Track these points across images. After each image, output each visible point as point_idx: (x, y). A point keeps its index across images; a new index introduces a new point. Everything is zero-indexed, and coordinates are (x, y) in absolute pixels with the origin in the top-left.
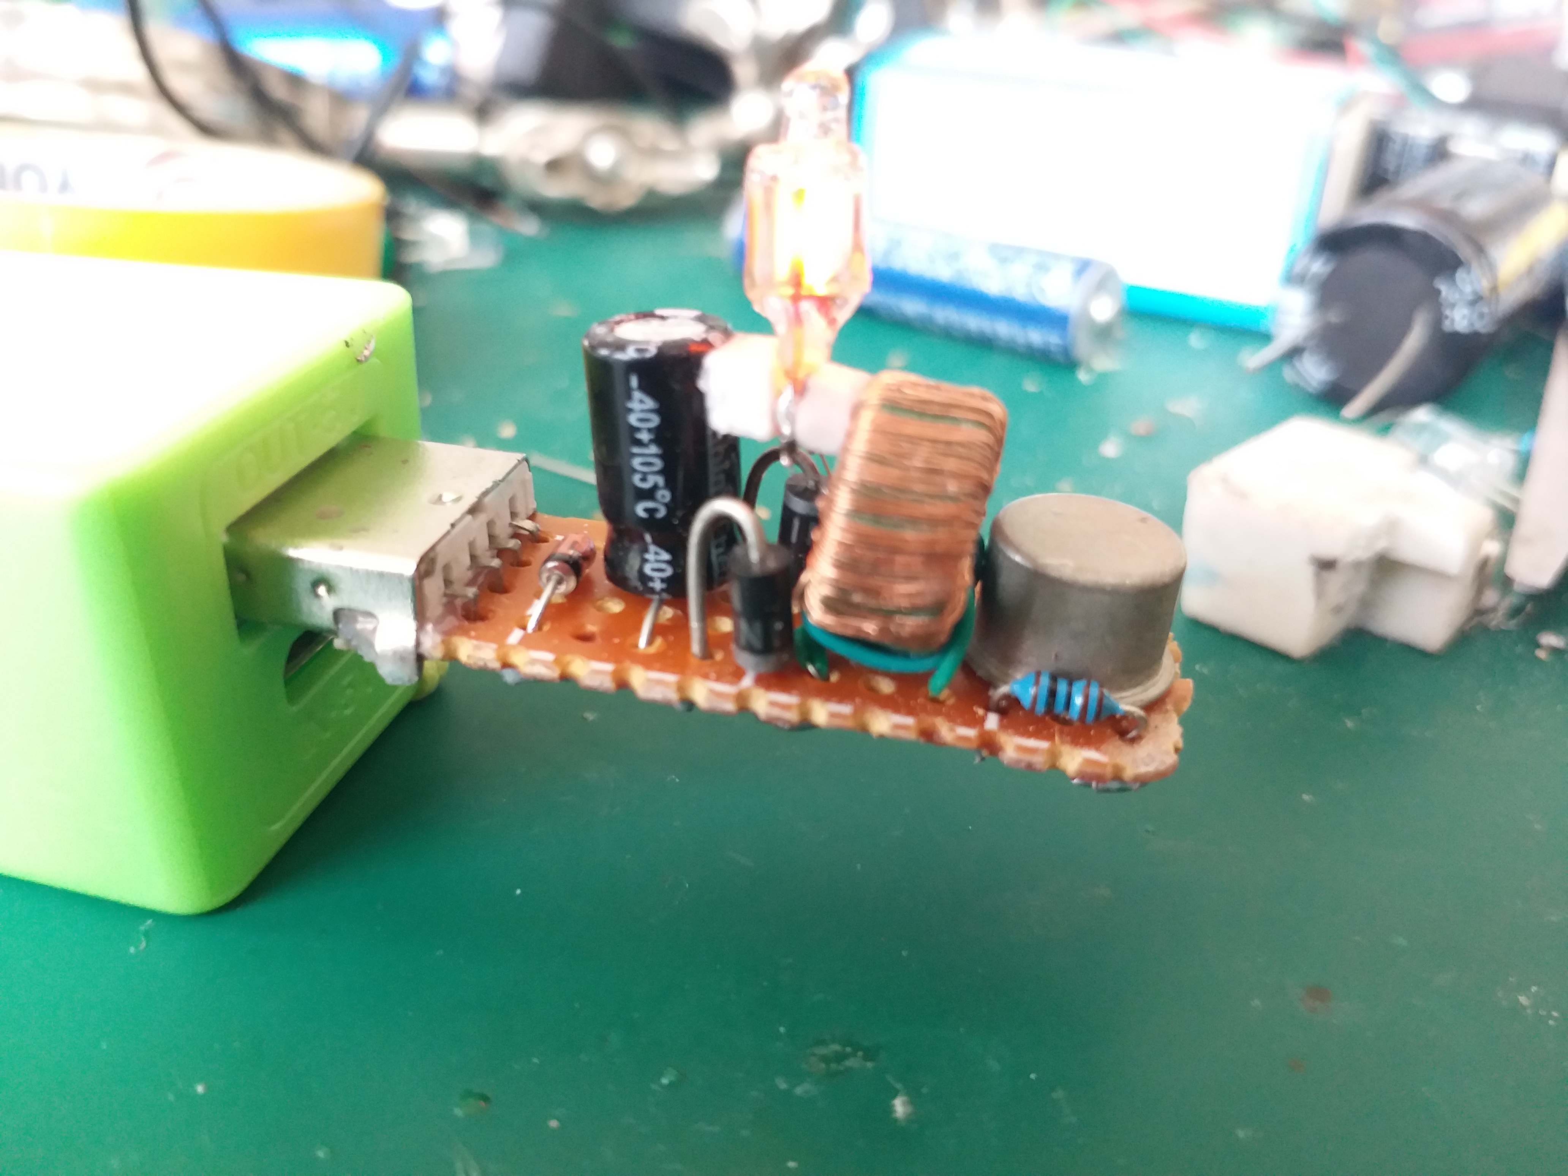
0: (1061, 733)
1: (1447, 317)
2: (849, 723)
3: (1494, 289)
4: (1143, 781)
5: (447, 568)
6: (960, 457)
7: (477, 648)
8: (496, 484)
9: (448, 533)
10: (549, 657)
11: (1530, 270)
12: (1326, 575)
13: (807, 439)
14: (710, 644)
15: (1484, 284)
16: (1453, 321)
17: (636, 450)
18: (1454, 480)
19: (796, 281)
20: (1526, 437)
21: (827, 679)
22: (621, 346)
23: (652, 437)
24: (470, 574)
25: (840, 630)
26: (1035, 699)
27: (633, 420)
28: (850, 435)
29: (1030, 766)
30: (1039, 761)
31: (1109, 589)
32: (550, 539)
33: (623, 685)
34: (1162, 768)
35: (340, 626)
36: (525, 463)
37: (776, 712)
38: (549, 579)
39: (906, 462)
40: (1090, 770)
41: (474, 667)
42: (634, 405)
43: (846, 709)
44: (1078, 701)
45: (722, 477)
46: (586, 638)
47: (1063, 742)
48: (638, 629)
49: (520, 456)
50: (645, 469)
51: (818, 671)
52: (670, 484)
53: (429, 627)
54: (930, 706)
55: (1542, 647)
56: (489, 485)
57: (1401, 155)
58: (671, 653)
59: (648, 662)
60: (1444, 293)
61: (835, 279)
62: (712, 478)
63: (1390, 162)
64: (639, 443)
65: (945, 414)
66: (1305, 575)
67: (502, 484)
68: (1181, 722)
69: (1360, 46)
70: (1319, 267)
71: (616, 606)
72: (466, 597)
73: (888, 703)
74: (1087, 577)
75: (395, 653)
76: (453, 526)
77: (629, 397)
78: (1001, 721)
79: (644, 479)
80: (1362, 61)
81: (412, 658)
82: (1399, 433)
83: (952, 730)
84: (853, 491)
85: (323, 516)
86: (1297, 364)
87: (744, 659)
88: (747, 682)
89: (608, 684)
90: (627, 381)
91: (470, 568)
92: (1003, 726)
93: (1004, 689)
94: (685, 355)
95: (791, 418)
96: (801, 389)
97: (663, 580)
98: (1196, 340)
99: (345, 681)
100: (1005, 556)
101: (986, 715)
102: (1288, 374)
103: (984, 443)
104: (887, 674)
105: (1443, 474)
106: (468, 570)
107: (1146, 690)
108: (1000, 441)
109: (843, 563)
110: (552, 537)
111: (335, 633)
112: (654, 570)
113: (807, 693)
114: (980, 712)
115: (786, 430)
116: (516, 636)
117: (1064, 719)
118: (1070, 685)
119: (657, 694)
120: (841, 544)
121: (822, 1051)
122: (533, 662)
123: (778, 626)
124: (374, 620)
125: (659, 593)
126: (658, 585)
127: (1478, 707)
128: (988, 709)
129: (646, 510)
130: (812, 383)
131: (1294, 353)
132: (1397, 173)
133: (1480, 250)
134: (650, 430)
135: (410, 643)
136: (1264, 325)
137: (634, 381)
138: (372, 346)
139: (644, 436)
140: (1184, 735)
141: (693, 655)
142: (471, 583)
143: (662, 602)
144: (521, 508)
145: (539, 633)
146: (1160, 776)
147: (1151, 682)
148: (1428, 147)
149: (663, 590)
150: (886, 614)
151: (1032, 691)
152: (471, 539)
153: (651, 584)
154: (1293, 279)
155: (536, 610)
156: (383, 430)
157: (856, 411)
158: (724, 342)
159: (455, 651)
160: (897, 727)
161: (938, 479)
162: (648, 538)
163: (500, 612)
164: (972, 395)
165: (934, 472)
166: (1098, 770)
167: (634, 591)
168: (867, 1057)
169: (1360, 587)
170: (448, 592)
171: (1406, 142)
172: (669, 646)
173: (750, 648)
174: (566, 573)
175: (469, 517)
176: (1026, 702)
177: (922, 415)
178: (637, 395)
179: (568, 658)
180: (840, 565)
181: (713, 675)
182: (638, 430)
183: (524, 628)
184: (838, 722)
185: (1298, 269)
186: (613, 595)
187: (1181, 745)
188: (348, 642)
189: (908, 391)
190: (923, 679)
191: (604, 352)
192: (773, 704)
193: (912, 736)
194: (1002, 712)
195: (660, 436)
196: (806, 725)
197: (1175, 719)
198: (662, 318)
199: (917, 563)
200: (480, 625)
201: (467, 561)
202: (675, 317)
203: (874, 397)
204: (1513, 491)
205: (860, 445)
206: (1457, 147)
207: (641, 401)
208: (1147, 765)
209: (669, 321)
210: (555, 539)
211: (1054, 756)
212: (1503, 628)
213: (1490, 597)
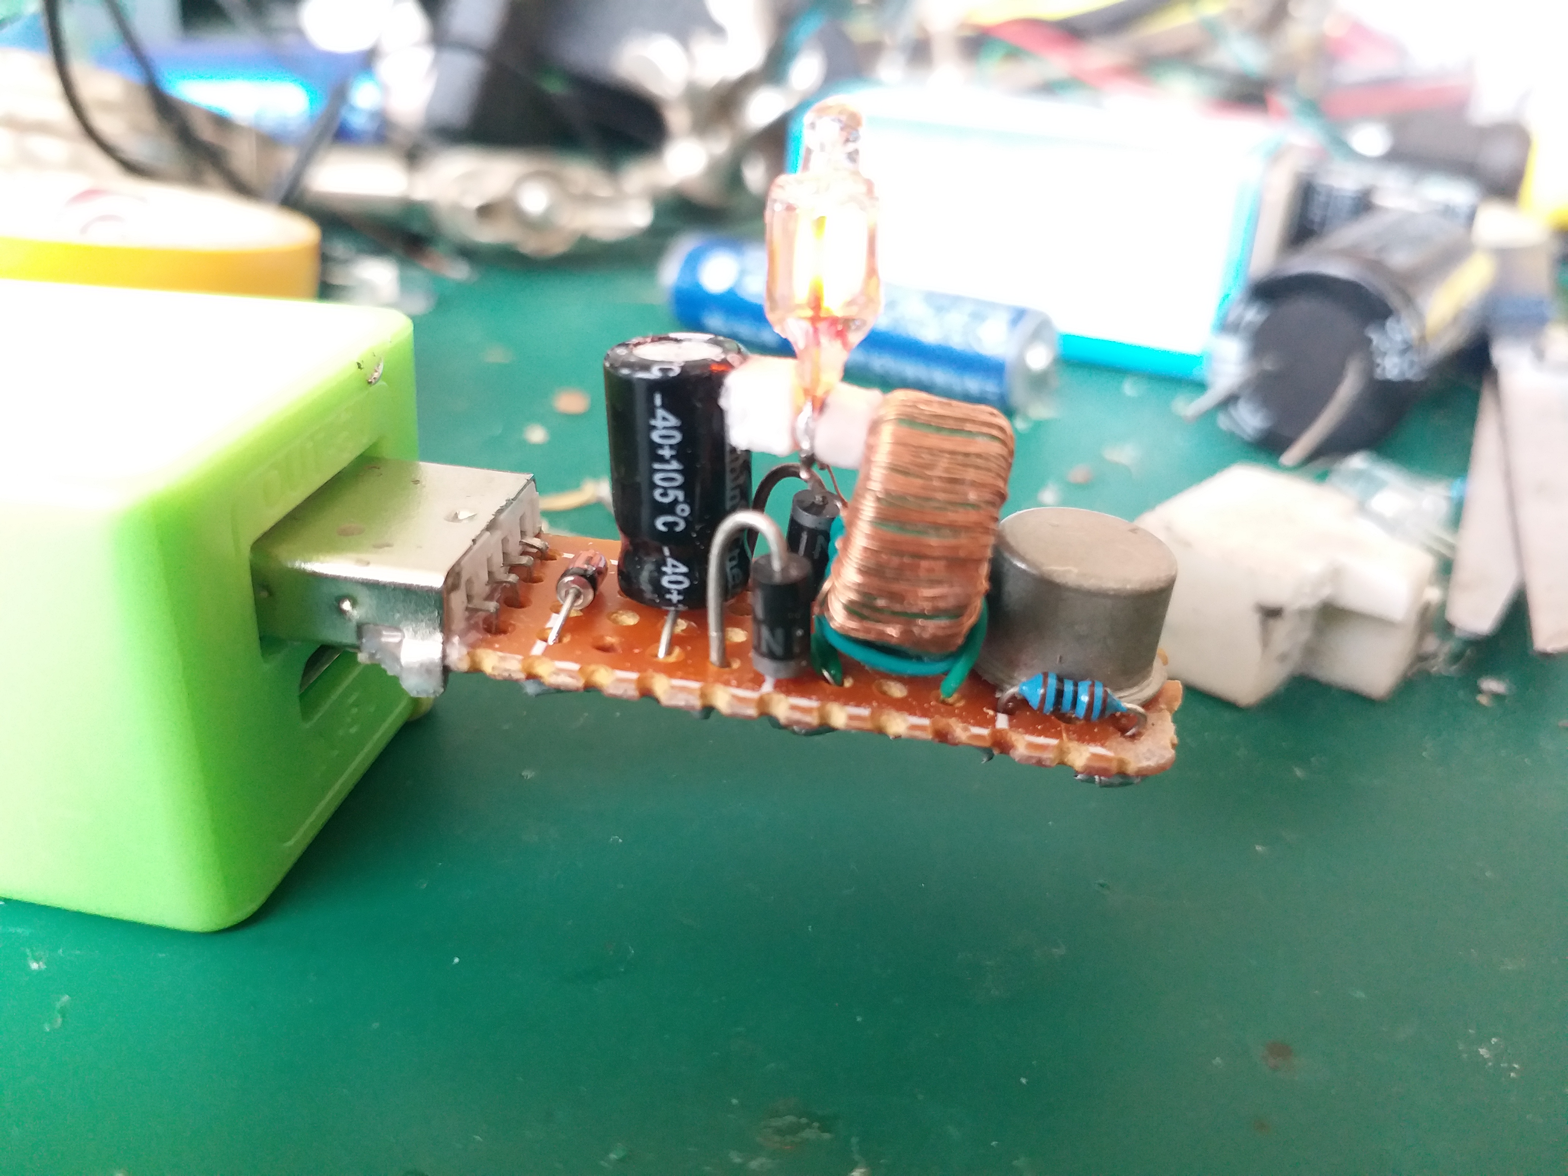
0: (1068, 731)
1: (1378, 365)
2: (868, 725)
3: (1423, 338)
4: (1144, 775)
5: (469, 582)
6: (977, 467)
7: (502, 659)
8: (509, 502)
9: (470, 549)
10: (575, 667)
11: (1456, 319)
12: (1272, 622)
13: (824, 454)
14: (728, 652)
15: (1414, 333)
16: (1384, 369)
17: (657, 466)
18: (1391, 526)
19: (816, 303)
20: (1458, 483)
21: (842, 684)
22: (646, 366)
23: (673, 453)
24: (487, 589)
25: (861, 636)
26: (1044, 698)
27: (655, 436)
28: (870, 449)
29: (1040, 763)
30: (1048, 756)
31: (1112, 593)
32: (558, 557)
33: (647, 694)
34: (1162, 761)
35: (364, 640)
36: (533, 482)
37: (797, 716)
38: (567, 593)
39: (928, 473)
40: (1097, 764)
41: (498, 678)
42: (658, 422)
43: (864, 712)
44: (1084, 698)
45: (737, 492)
46: (605, 649)
47: (1070, 739)
48: (657, 640)
49: (529, 476)
50: (665, 484)
51: (833, 677)
52: (688, 499)
53: (456, 639)
54: (943, 709)
55: (1483, 692)
56: (504, 503)
57: (1327, 205)
58: (690, 662)
59: (670, 670)
60: (1375, 342)
61: (850, 303)
62: (729, 494)
63: (1316, 214)
64: (662, 459)
65: (961, 428)
66: (1253, 621)
67: (514, 502)
68: (1175, 721)
69: (1282, 100)
70: (1253, 315)
71: (630, 619)
72: (488, 611)
73: (902, 706)
74: (1090, 583)
75: (422, 665)
76: (474, 541)
77: (653, 415)
78: (1010, 720)
79: (664, 495)
80: (1282, 114)
81: (439, 670)
82: (1334, 479)
83: (966, 729)
84: (878, 499)
85: (345, 533)
86: (1232, 411)
87: (764, 666)
88: (767, 687)
89: (632, 692)
90: (651, 400)
91: (488, 583)
92: (1011, 726)
93: (1012, 691)
94: (707, 375)
95: (811, 434)
96: (820, 406)
97: (680, 592)
98: (1129, 388)
99: (351, 700)
100: (1011, 563)
101: (996, 716)
102: (1223, 422)
103: (997, 454)
104: (900, 679)
105: (1379, 519)
106: (486, 585)
107: (1141, 690)
108: (1011, 453)
109: (869, 568)
110: (560, 555)
111: (358, 648)
112: (671, 582)
113: (825, 698)
114: (991, 712)
115: (805, 445)
116: (539, 648)
117: (1070, 718)
118: (1076, 685)
119: (680, 701)
120: (866, 549)
121: (778, 1122)
122: (559, 671)
123: (800, 633)
124: (399, 634)
125: (675, 605)
126: (675, 597)
127: (1424, 754)
128: (996, 710)
129: (665, 524)
130: (830, 400)
131: (1230, 401)
132: (1323, 224)
133: (1409, 300)
134: (671, 447)
135: (437, 655)
136: (1197, 373)
137: (658, 400)
138: (381, 370)
139: (666, 453)
140: (1178, 733)
141: (712, 664)
142: (489, 597)
143: (679, 615)
144: (529, 527)
145: (560, 644)
146: (1161, 770)
147: (1146, 683)
148: (1354, 199)
149: (679, 602)
150: (907, 618)
151: (1041, 691)
152: (490, 555)
153: (668, 596)
154: (1226, 327)
155: (556, 622)
156: (388, 451)
157: (874, 428)
158: (741, 363)
159: (480, 663)
160: (914, 727)
161: (958, 487)
162: (666, 552)
163: (520, 625)
164: (983, 412)
165: (953, 481)
166: (1104, 765)
167: (651, 604)
168: (824, 1129)
169: (1305, 635)
170: (470, 606)
171: (1330, 193)
172: (688, 656)
173: (771, 655)
174: (583, 586)
175: (488, 533)
176: (1035, 702)
177: (939, 429)
178: (660, 413)
179: (592, 667)
180: (864, 571)
181: (734, 682)
182: (661, 446)
183: (546, 640)
184: (856, 724)
185: (1232, 317)
186: (627, 608)
187: (1176, 741)
188: (372, 656)
189: (922, 407)
190: (933, 682)
191: (625, 371)
192: (794, 708)
193: (928, 736)
194: (1009, 712)
195: (682, 452)
196: (825, 728)
197: (1168, 717)
198: (677, 340)
199: (940, 565)
200: (502, 637)
201: (485, 577)
202: (690, 340)
203: (891, 413)
204: (1449, 538)
205: (883, 456)
206: (1379, 200)
207: (664, 419)
208: (1148, 759)
209: (684, 344)
210: (563, 556)
211: (1062, 751)
212: (1444, 673)
213: (1432, 644)
